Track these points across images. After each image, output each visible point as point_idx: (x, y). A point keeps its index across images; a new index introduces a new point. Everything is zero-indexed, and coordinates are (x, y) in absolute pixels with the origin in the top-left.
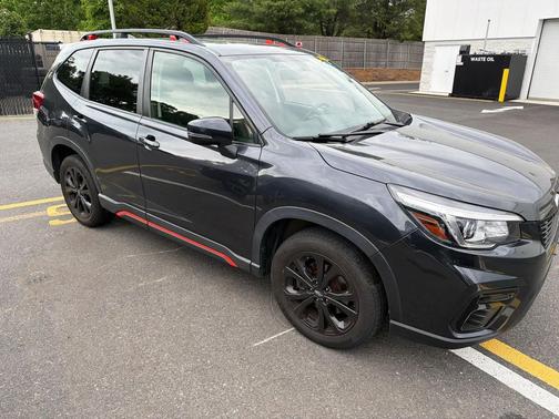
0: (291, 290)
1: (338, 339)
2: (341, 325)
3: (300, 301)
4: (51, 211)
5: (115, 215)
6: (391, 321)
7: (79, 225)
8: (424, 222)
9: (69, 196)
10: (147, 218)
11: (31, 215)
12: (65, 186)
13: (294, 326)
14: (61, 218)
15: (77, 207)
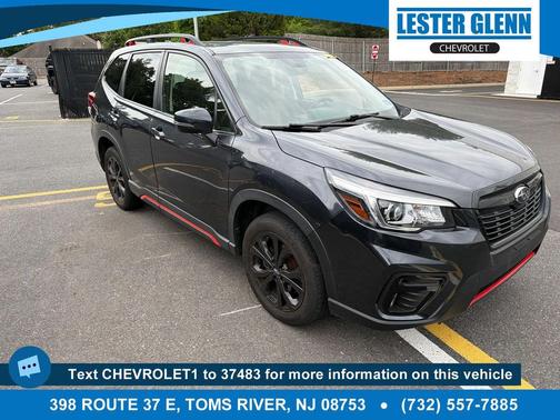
0: (257, 268)
1: (291, 316)
2: (294, 302)
3: (265, 278)
4: (100, 196)
5: (139, 198)
6: (330, 299)
7: (117, 208)
8: (350, 203)
9: (111, 182)
10: (159, 201)
11: (83, 198)
12: (108, 173)
13: (261, 302)
14: (105, 202)
15: (116, 192)
